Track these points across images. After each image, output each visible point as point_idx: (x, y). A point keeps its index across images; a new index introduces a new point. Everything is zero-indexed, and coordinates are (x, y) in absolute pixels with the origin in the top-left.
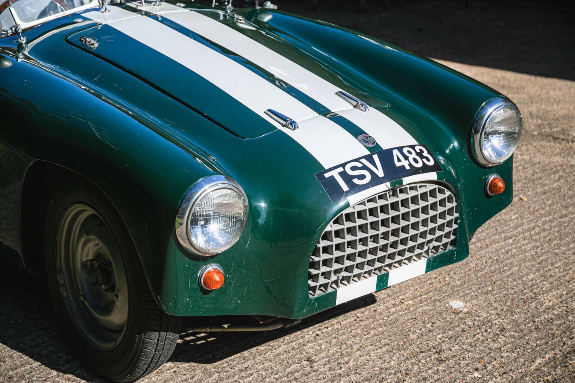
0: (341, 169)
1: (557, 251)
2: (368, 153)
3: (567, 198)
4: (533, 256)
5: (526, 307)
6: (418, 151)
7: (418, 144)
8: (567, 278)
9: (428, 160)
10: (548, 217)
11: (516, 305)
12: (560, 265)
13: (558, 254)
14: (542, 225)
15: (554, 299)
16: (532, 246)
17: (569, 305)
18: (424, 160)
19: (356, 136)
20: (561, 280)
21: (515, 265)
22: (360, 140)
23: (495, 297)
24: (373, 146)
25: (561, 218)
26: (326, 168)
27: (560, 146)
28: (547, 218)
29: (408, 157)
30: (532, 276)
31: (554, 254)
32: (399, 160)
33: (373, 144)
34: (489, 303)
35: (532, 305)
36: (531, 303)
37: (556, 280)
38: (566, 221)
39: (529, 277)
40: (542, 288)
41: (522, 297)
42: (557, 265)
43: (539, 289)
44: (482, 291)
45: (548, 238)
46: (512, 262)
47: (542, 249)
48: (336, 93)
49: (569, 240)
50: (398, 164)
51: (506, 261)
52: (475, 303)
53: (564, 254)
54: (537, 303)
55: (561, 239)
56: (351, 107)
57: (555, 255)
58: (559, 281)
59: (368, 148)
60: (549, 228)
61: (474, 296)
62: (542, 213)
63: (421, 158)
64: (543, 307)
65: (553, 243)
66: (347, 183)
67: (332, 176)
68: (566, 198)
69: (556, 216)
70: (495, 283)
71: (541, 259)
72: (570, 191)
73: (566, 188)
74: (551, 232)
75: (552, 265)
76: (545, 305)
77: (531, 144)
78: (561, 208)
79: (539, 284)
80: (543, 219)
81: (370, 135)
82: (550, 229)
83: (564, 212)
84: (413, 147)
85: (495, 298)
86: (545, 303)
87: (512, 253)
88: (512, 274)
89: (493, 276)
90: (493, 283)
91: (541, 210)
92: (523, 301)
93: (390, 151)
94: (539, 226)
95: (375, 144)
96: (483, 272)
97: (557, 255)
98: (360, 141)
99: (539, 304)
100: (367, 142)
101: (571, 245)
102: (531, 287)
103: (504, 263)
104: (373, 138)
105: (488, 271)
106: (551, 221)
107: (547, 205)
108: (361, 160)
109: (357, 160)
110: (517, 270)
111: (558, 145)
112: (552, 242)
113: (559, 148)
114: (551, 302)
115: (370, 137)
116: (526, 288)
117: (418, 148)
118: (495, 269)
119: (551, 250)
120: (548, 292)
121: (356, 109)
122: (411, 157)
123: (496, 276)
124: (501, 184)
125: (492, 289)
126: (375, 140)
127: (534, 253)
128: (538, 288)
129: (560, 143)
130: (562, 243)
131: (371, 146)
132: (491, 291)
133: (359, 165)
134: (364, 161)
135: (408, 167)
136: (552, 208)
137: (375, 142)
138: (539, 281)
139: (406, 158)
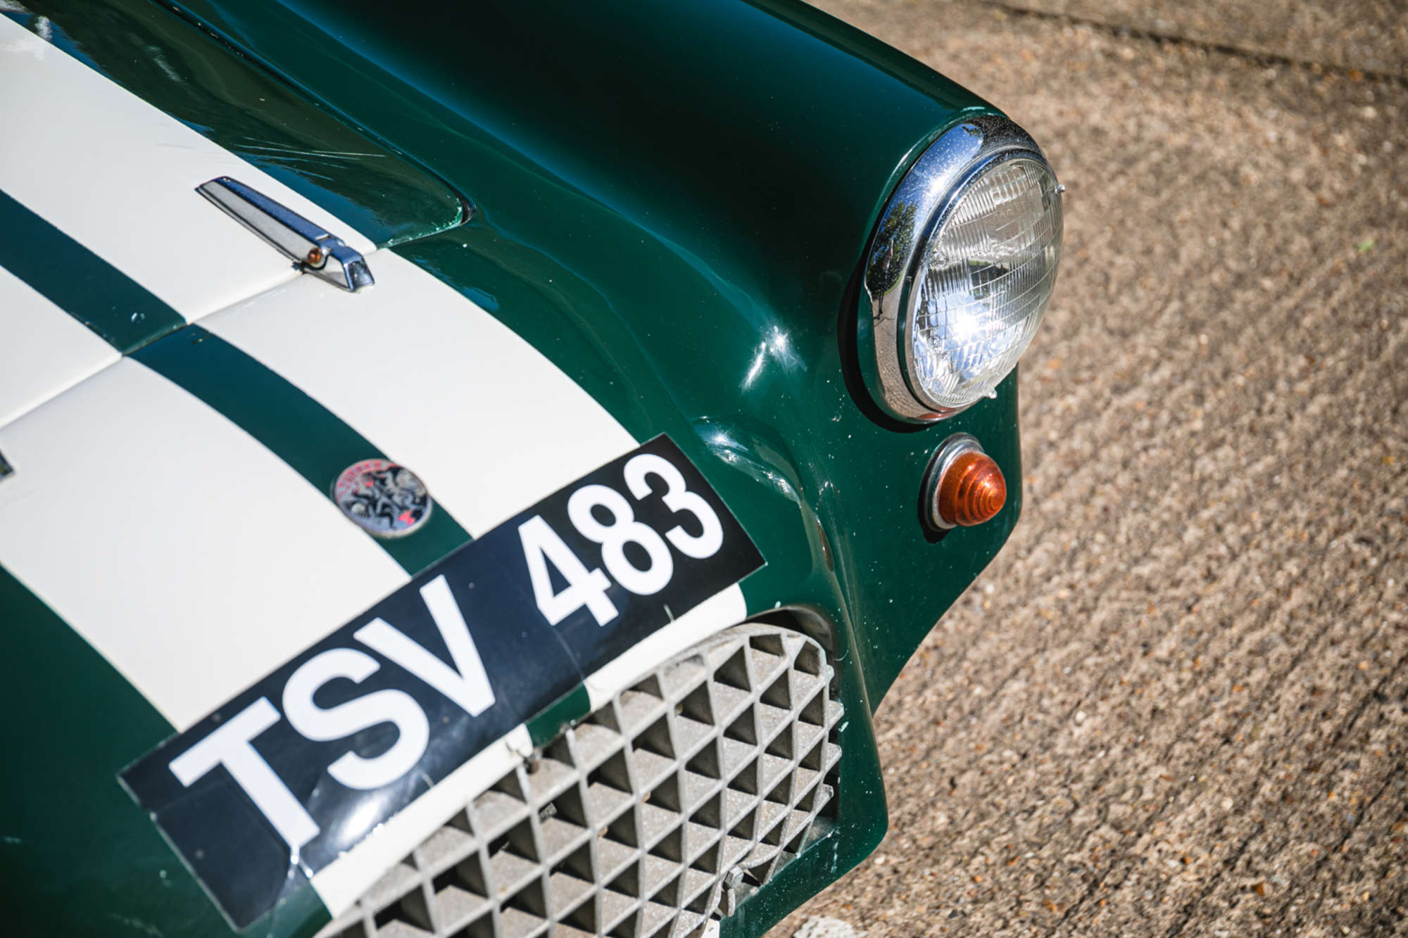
0: (261, 715)
1: (1145, 570)
2: (395, 577)
3: (1119, 292)
4: (1064, 610)
5: (1100, 918)
6: (641, 490)
7: (635, 445)
8: (1217, 720)
9: (694, 527)
10: (1073, 393)
11: (1060, 906)
12: (1173, 644)
13: (1154, 584)
14: (1062, 438)
15: (1198, 850)
16: (1047, 551)
17: (1262, 878)
18: (678, 535)
19: (324, 481)
20: (1198, 735)
21: (1009, 669)
22: (349, 506)
23: (972, 868)
24: (417, 526)
25: (1118, 390)
26: (182, 722)
27: (1036, 46)
28: (1071, 401)
29: (597, 547)
30: (1085, 726)
31: (1137, 588)
32: (559, 583)
33: (417, 515)
34: (954, 914)
35: (1123, 900)
36: (1117, 887)
37: (1179, 738)
38: (1141, 406)
39: (1077, 732)
40: (1139, 790)
41: (1076, 857)
42: (1162, 651)
43: (1127, 796)
44: (914, 841)
45: (1099, 502)
46: (994, 651)
47: (1089, 569)
48: (202, 186)
49: (1176, 505)
50: (554, 608)
51: (972, 654)
52: (900, 921)
53: (1176, 584)
54: (1138, 882)
55: (1147, 504)
56: (284, 270)
57: (1143, 593)
58: (1194, 740)
59: (393, 547)
60: (1087, 448)
61: (887, 872)
62: (1048, 373)
63: (662, 531)
64: (1168, 904)
65: (1123, 529)
66: (302, 796)
67: (219, 772)
68: (1113, 288)
69: (1098, 384)
70: (953, 783)
71: (1098, 617)
72: (1119, 252)
73: (1101, 241)
74: (1100, 468)
75: (1147, 648)
76: (1170, 889)
77: (942, 46)
78: (1106, 339)
79: (1120, 767)
80: (1059, 405)
81: (397, 458)
82: (1095, 456)
83: (1124, 362)
84: (611, 475)
85: (973, 879)
86: (1168, 882)
87: (988, 605)
88: (1009, 723)
89: (938, 745)
90: (946, 784)
91: (1042, 360)
92: (1084, 879)
93: (506, 535)
94: (1052, 445)
95: (427, 513)
96: (900, 729)
97: (1149, 589)
98: (346, 508)
99: (1148, 887)
100: (386, 513)
101: (1185, 528)
102: (1095, 788)
103: (966, 664)
104: (414, 477)
105: (918, 720)
106: (1089, 413)
107: (1057, 333)
108: (361, 635)
109: (343, 638)
110: (1024, 696)
111: (1027, 40)
112: (1117, 521)
113: (1035, 56)
114: (1192, 867)
115: (396, 470)
116: (1078, 797)
117: (635, 475)
118: (939, 705)
119: (1122, 567)
120: (1167, 812)
121: (311, 281)
122: (611, 541)
123: (951, 743)
124: (988, 486)
125: (952, 821)
126: (421, 485)
127: (1064, 593)
128: (1124, 791)
129: (1033, 32)
130: (1154, 526)
131: (407, 527)
132: (946, 833)
133: (358, 667)
134: (380, 635)
135: (605, 613)
136: (1075, 344)
137: (424, 499)
138: (1116, 751)
139: (590, 555)
